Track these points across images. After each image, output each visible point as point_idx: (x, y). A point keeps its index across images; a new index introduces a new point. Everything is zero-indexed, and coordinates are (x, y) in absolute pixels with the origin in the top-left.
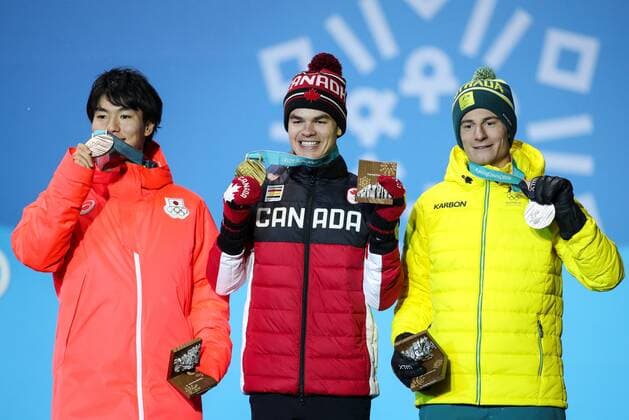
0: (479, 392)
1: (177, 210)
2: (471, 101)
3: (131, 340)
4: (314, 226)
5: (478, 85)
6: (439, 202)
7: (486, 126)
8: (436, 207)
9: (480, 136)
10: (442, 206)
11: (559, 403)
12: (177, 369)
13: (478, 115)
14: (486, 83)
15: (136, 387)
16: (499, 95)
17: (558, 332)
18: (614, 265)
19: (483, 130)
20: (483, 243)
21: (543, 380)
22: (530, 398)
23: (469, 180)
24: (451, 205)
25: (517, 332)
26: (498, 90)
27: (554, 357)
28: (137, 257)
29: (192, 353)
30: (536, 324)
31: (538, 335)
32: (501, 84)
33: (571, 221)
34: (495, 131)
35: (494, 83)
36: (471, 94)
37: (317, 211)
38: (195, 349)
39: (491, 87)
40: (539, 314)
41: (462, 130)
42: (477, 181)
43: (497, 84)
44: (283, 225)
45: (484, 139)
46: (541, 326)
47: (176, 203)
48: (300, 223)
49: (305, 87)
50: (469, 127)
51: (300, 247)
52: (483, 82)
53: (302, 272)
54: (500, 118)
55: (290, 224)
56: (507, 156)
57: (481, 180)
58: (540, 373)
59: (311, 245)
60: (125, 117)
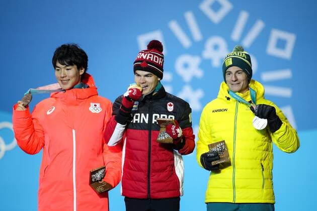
0: (234, 197)
1: (95, 109)
2: (231, 63)
3: (70, 171)
4: (153, 122)
5: (235, 55)
6: (215, 109)
7: (237, 75)
8: (213, 111)
9: (234, 79)
10: (216, 111)
11: (271, 201)
12: (93, 180)
13: (233, 69)
14: (238, 54)
15: (73, 191)
16: (244, 59)
17: (271, 168)
18: (295, 142)
19: (235, 77)
20: (235, 128)
21: (264, 190)
22: (259, 199)
23: (228, 99)
24: (220, 110)
25: (252, 169)
26: (244, 58)
27: (269, 180)
28: (74, 131)
29: (100, 172)
30: (260, 165)
31: (261, 170)
32: (246, 54)
33: (275, 125)
34: (241, 77)
35: (242, 54)
36: (231, 59)
37: (154, 115)
38: (102, 171)
39: (241, 56)
40: (261, 160)
41: (226, 76)
42: (232, 99)
43: (244, 55)
44: (139, 122)
45: (236, 81)
46: (262, 166)
47: (95, 105)
48: (147, 121)
49: (141, 60)
50: (229, 74)
51: (147, 132)
52: (237, 53)
53: (148, 143)
54: (244, 71)
55: (142, 122)
56: (247, 88)
57: (234, 99)
58: (263, 187)
59: (152, 131)
60: (68, 69)
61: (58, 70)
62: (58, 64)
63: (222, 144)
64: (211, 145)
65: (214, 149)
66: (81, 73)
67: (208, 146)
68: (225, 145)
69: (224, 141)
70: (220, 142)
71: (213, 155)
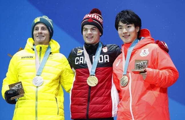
10: (24, 57)
24: (28, 57)
36: (39, 18)
50: (37, 29)
58: (58, 114)
60: (129, 27)
61: (121, 28)
62: (121, 24)
63: (19, 84)
64: (11, 85)
65: (13, 88)
66: (138, 31)
67: (9, 85)
68: (21, 85)
69: (21, 82)
70: (18, 83)
71: (11, 92)
